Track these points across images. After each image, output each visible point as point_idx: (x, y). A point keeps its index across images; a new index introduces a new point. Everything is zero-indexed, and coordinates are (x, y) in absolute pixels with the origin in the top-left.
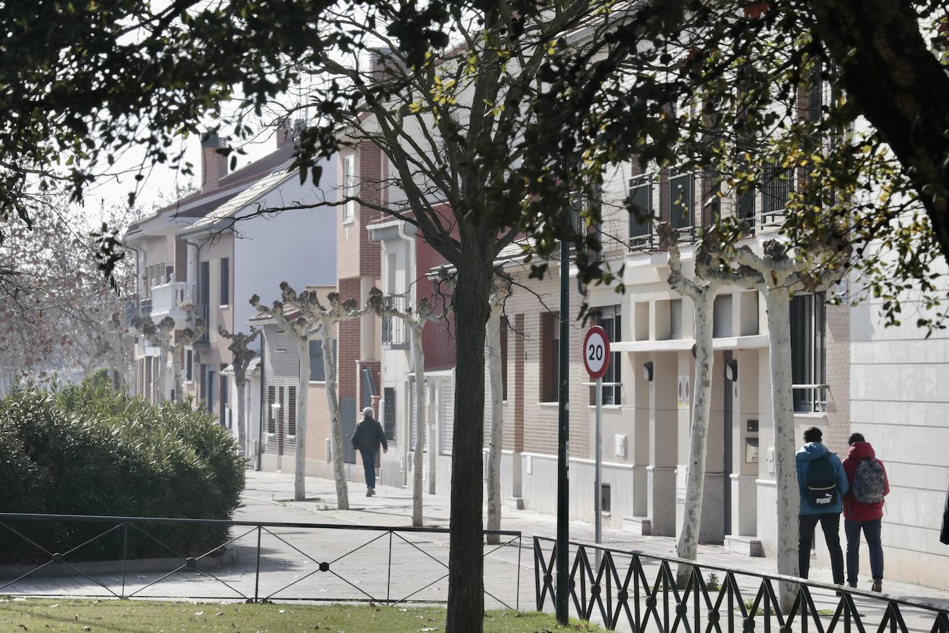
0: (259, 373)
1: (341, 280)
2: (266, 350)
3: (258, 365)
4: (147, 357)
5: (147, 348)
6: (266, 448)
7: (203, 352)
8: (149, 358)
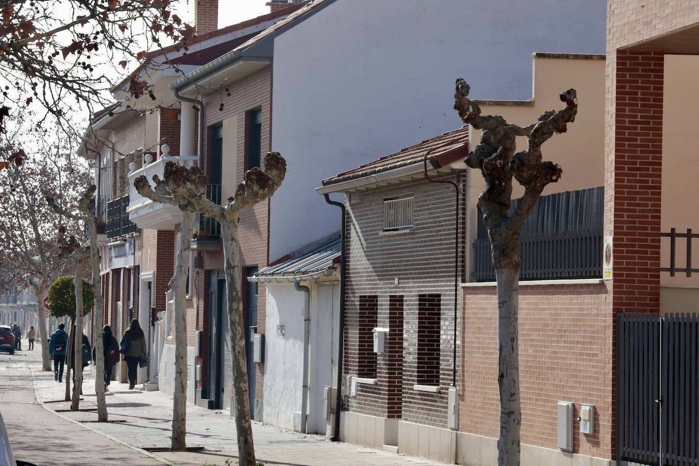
0: (337, 274)
1: (619, 51)
2: (353, 234)
3: (336, 261)
4: (113, 270)
5: (114, 259)
6: (353, 403)
7: (209, 253)
8: (117, 272)
